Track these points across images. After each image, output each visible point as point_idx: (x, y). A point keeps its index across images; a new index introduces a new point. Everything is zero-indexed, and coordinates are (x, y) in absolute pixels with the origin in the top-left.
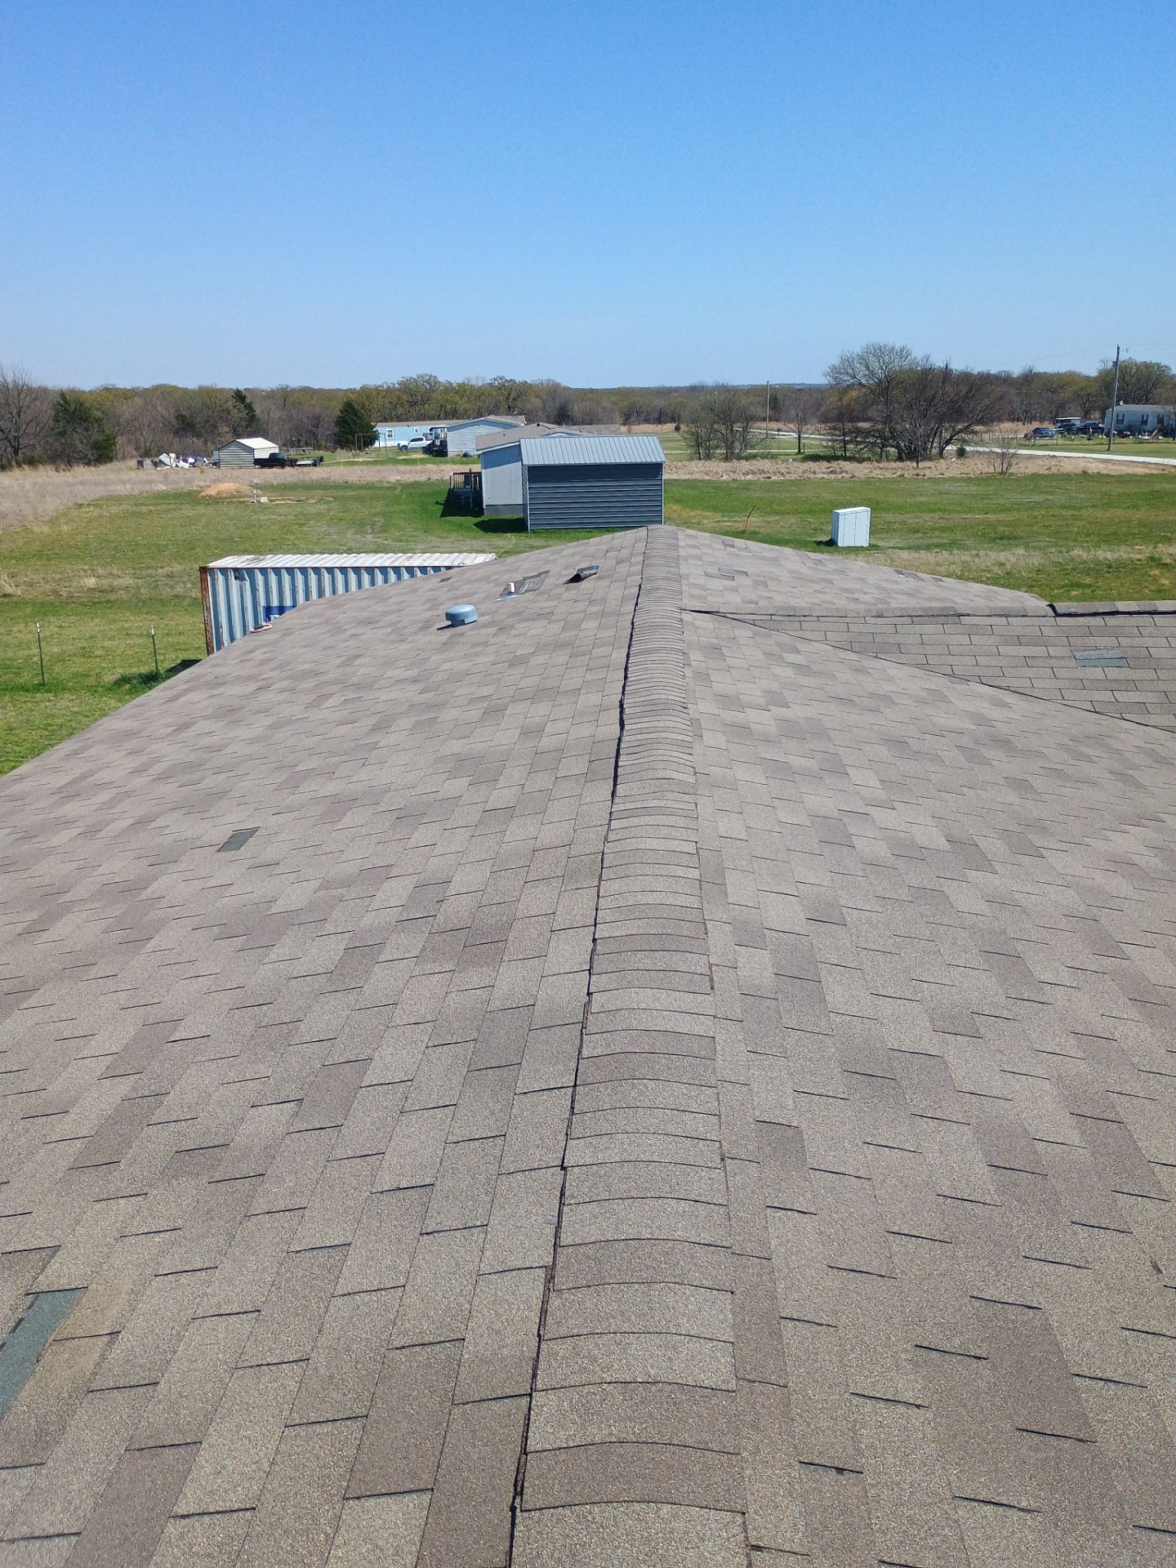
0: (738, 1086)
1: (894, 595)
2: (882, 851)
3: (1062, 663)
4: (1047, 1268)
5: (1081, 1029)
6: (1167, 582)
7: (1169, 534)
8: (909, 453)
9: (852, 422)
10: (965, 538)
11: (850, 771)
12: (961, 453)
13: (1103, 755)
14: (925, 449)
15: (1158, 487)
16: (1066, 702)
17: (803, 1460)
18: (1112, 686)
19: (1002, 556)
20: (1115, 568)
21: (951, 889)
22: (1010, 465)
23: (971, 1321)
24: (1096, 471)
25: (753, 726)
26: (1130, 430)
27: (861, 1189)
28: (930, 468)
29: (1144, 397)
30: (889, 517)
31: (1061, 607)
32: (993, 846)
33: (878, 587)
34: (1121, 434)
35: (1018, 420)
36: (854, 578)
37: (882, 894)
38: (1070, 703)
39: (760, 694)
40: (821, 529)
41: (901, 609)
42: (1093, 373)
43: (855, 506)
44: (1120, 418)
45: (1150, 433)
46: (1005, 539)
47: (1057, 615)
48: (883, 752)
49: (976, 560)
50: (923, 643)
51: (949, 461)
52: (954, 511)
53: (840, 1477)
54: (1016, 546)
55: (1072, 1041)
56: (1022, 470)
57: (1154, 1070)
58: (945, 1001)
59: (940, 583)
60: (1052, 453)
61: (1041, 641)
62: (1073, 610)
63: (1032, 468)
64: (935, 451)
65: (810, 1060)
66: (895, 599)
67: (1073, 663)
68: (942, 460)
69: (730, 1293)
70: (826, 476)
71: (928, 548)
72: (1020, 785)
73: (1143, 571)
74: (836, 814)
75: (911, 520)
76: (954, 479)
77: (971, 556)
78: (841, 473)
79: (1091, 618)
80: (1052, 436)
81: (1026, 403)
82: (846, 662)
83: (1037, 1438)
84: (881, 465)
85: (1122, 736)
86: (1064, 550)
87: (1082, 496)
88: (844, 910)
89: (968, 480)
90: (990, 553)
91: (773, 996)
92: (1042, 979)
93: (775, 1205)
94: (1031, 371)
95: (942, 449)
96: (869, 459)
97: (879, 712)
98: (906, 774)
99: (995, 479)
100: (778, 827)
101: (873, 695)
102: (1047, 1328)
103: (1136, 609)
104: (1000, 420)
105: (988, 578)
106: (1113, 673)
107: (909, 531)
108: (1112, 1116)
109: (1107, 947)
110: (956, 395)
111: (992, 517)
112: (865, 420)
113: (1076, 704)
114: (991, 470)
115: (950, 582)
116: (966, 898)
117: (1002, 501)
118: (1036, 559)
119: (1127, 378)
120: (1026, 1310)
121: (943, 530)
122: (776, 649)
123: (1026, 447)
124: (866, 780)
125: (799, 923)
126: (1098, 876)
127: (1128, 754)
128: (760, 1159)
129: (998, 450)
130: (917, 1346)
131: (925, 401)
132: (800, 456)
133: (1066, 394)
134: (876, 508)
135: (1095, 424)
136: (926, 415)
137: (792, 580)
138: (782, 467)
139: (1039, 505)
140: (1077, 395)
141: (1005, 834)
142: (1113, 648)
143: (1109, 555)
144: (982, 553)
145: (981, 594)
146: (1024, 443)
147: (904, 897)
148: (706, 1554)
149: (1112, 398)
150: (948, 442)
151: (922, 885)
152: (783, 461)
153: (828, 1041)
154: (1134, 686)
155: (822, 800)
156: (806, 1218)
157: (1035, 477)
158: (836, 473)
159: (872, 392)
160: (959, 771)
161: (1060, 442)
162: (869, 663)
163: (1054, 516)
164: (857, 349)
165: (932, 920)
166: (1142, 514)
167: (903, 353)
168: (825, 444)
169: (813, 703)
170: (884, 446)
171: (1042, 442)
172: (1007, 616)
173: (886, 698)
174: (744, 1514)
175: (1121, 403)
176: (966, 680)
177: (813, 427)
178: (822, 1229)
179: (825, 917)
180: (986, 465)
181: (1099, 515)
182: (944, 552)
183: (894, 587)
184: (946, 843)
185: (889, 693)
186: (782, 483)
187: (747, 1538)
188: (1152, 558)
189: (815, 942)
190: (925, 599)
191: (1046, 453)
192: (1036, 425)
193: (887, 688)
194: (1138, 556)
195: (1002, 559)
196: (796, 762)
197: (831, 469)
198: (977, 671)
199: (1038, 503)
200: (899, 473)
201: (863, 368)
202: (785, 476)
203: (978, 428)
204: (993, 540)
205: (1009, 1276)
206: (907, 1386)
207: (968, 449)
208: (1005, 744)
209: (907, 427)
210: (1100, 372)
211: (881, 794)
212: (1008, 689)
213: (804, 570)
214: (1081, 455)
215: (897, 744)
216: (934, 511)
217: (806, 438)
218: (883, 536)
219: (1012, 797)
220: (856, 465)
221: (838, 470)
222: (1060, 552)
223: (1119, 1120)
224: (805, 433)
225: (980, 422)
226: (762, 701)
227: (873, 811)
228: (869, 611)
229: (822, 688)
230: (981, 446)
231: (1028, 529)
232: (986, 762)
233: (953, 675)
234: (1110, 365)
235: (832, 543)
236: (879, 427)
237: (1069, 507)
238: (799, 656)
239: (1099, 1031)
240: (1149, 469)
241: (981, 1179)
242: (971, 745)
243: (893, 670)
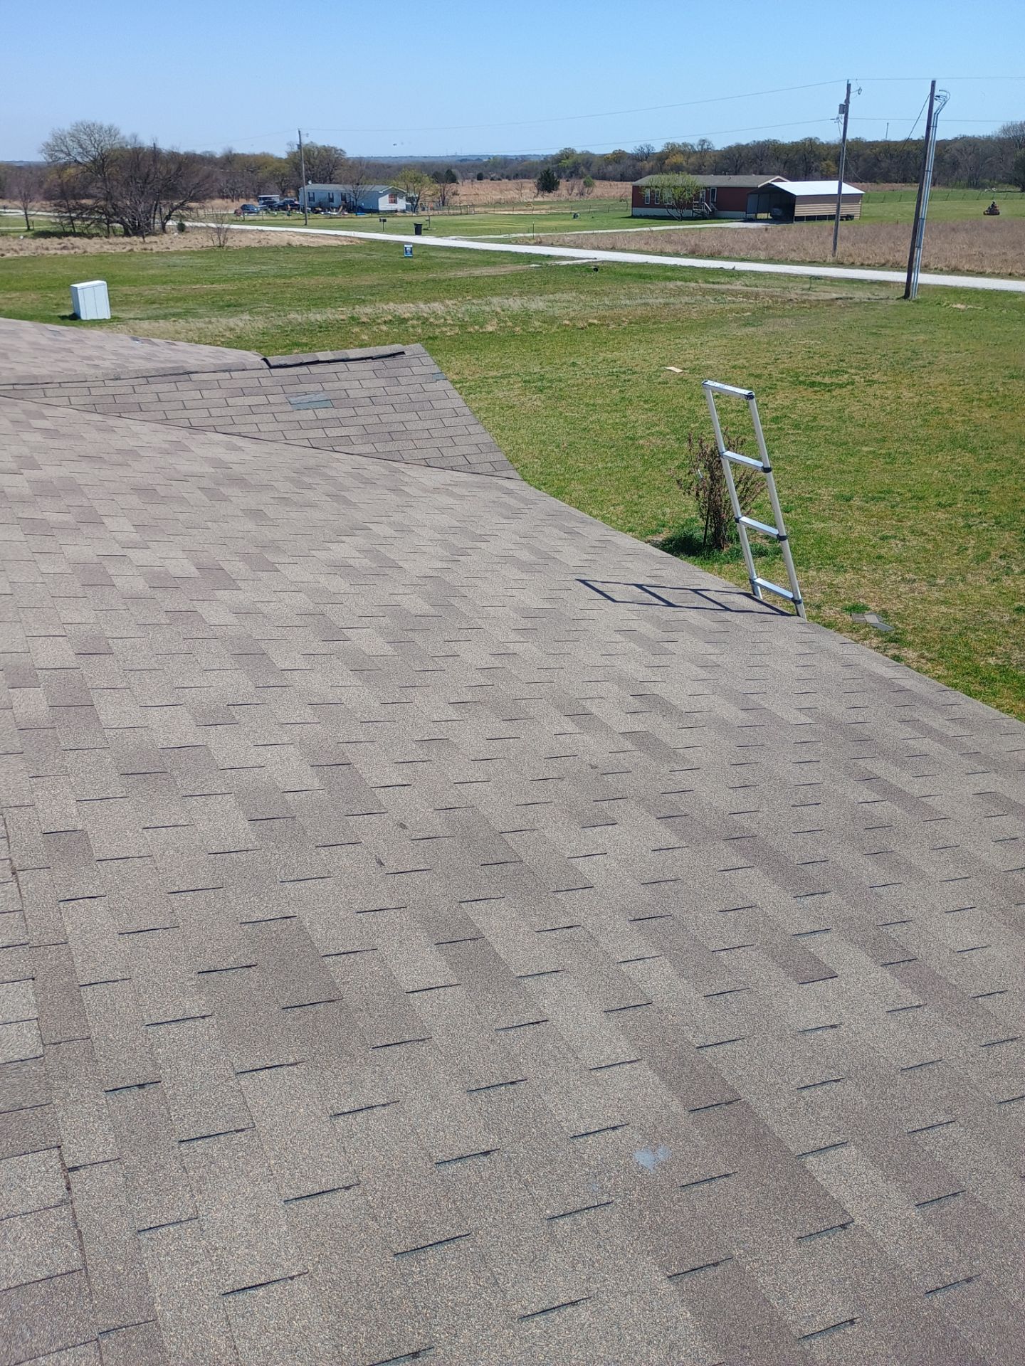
0: (23, 808)
1: (131, 360)
2: (140, 585)
3: (281, 408)
4: (299, 885)
5: (316, 700)
6: (366, 338)
7: (363, 297)
8: (134, 229)
9: (75, 199)
10: (197, 307)
11: (105, 520)
12: (182, 228)
13: (321, 482)
14: (148, 225)
15: (349, 256)
16: (288, 442)
17: (108, 1089)
18: (323, 425)
19: (232, 322)
20: (324, 328)
21: (204, 609)
22: (226, 239)
23: (242, 941)
24: (298, 243)
25: (7, 490)
26: (321, 206)
27: (144, 865)
28: (156, 242)
29: (328, 178)
30: (126, 289)
31: (274, 360)
32: (236, 567)
33: (116, 354)
34: (314, 211)
35: (227, 197)
36: (92, 346)
37: (143, 621)
38: (292, 442)
39: (11, 460)
40: (63, 304)
41: (136, 371)
42: (284, 156)
43: (92, 280)
44: (311, 196)
45: (338, 209)
46: (233, 307)
47: (271, 367)
48: (134, 501)
49: (210, 326)
50: (160, 401)
51: (172, 236)
52: (184, 282)
53: (142, 1091)
54: (242, 312)
55: (309, 710)
56: (237, 243)
57: (373, 720)
58: (204, 700)
59: (173, 347)
60: (260, 228)
61: (260, 391)
62: (283, 362)
63: (245, 241)
64: (158, 226)
65: (90, 772)
66: (133, 363)
67: (289, 408)
68: (165, 235)
69: (31, 980)
70: (59, 252)
71: (165, 317)
72: (256, 514)
73: (347, 329)
74: (96, 560)
75: (147, 292)
76: (178, 253)
77: (205, 323)
78: (73, 248)
79: (298, 368)
80: (258, 212)
81: (231, 181)
82: (92, 423)
83: (298, 1010)
84: (110, 241)
85: (334, 465)
86: (282, 314)
87: (290, 266)
88: (110, 641)
89: (193, 253)
90: (221, 320)
91: (49, 725)
92: (283, 667)
93: (68, 897)
94: (230, 152)
95: (164, 225)
96: (97, 235)
97: (128, 465)
98: (157, 517)
99: (215, 251)
100: (41, 578)
101: (120, 451)
102: (302, 929)
103: (332, 358)
104: (212, 198)
105: (222, 342)
106: (322, 414)
107: (147, 302)
108: (343, 761)
109: (333, 634)
110: (168, 173)
111: (217, 287)
112: (88, 197)
113: (296, 442)
114: (211, 244)
115: (182, 345)
116: (215, 614)
117: (225, 272)
118: (260, 324)
119: (312, 160)
120: (285, 920)
121: (178, 300)
122: (22, 417)
123: (236, 222)
124: (122, 527)
125: (70, 659)
126: (322, 579)
127: (340, 479)
128: (50, 864)
129: (213, 225)
130: (199, 973)
131: (140, 178)
132: (30, 233)
133: (262, 175)
134: (111, 282)
135: (292, 201)
136: (143, 193)
137: (32, 351)
138: (14, 244)
139: (257, 275)
140: (273, 175)
141: (245, 556)
142: (318, 392)
143: (319, 317)
144: (214, 320)
145: (211, 355)
146: (235, 219)
147: (163, 622)
148: (29, 1189)
149: (302, 178)
150: (168, 218)
151: (177, 609)
152: (14, 238)
153: (104, 752)
154: (339, 422)
155: (83, 549)
156: (96, 902)
157: (249, 249)
158: (68, 249)
159: (89, 169)
160: (203, 509)
161: (265, 218)
162: (112, 422)
163: (269, 284)
164: (67, 127)
165: (189, 636)
166: (339, 280)
167: (112, 132)
168: (53, 221)
169: (64, 463)
170: (109, 222)
171: (251, 217)
172: (229, 371)
173: (132, 452)
174: (60, 1147)
175: (310, 182)
176: (202, 430)
177: (39, 204)
178: (112, 906)
179: (93, 649)
180: (205, 239)
181: (306, 283)
182: (180, 320)
183: (131, 352)
184: (196, 571)
185: (135, 448)
186: (16, 259)
187: (64, 1164)
188: (352, 318)
189: (85, 672)
190: (162, 362)
191: (256, 228)
192: (243, 202)
193: (132, 443)
194: (342, 317)
195: (232, 325)
196: (53, 517)
197: (63, 245)
198: (211, 422)
199: (255, 273)
200: (128, 248)
201: (76, 145)
202: (18, 253)
203: (193, 204)
204: (221, 308)
205: (269, 899)
206: (192, 1006)
207: (187, 224)
208: (239, 481)
209: (128, 203)
210: (289, 154)
211: (135, 537)
212: (239, 435)
213: (43, 341)
214: (284, 229)
215: (146, 492)
216: (165, 283)
217: (33, 215)
218: (124, 308)
219: (250, 525)
220: (86, 240)
221: (70, 246)
222: (279, 316)
223: (348, 762)
224: (31, 210)
225: (194, 199)
226: (14, 466)
227: (130, 553)
228: (107, 374)
229: (72, 449)
230: (198, 222)
231: (250, 297)
232: (226, 499)
233: (191, 427)
234: (296, 149)
235: (75, 317)
236: (102, 203)
237: (280, 276)
238: (46, 421)
239: (330, 699)
240: (341, 241)
241: (244, 832)
242: (212, 486)
243: (136, 427)
